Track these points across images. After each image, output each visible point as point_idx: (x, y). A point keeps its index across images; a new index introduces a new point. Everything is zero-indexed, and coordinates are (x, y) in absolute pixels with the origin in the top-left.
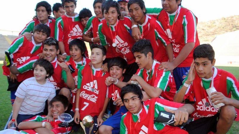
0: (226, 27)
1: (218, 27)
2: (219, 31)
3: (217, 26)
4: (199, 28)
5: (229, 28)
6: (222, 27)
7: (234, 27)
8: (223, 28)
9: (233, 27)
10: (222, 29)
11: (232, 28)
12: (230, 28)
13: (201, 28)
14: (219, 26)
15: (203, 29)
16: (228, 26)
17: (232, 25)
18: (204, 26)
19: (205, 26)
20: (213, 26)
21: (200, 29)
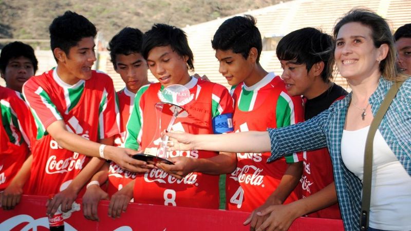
0: (195, 9)
1: (176, 9)
2: (178, 20)
3: (172, 6)
4: (127, 9)
5: (203, 11)
6: (184, 10)
7: (216, 11)
8: (188, 11)
9: (213, 10)
10: (186, 14)
11: (209, 11)
12: (205, 13)
13: (130, 11)
14: (177, 6)
15: (137, 14)
16: (199, 6)
17: (210, 3)
18: (138, 5)
19: (143, 6)
20: (163, 7)
21: (129, 13)
